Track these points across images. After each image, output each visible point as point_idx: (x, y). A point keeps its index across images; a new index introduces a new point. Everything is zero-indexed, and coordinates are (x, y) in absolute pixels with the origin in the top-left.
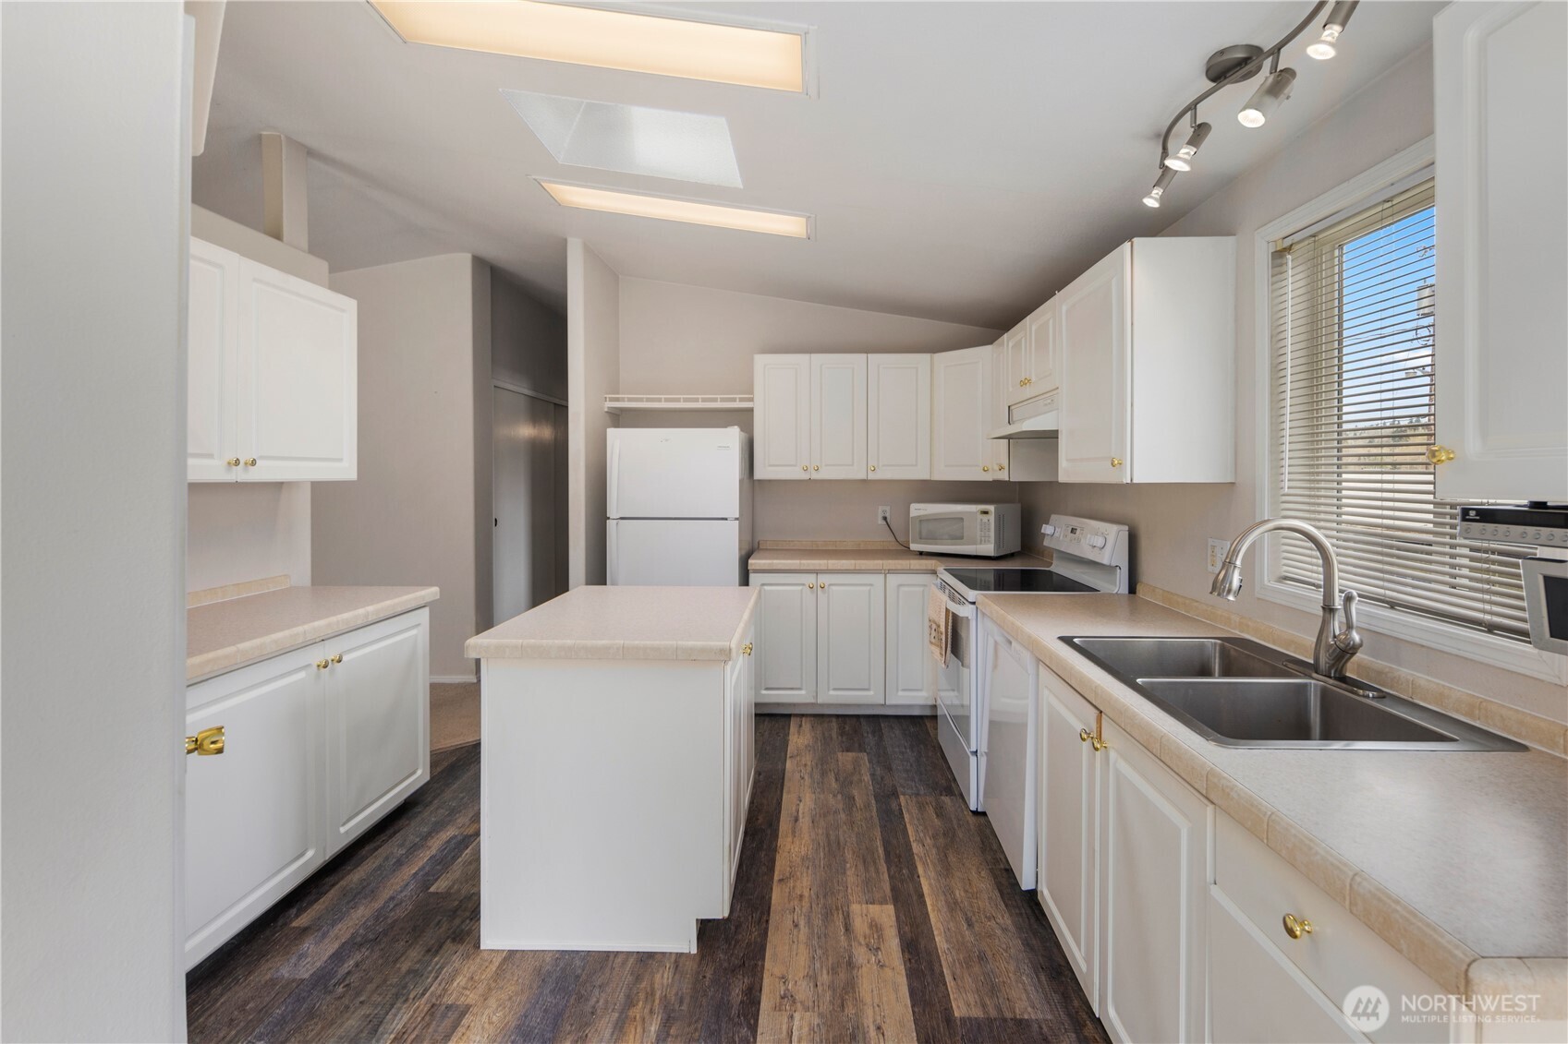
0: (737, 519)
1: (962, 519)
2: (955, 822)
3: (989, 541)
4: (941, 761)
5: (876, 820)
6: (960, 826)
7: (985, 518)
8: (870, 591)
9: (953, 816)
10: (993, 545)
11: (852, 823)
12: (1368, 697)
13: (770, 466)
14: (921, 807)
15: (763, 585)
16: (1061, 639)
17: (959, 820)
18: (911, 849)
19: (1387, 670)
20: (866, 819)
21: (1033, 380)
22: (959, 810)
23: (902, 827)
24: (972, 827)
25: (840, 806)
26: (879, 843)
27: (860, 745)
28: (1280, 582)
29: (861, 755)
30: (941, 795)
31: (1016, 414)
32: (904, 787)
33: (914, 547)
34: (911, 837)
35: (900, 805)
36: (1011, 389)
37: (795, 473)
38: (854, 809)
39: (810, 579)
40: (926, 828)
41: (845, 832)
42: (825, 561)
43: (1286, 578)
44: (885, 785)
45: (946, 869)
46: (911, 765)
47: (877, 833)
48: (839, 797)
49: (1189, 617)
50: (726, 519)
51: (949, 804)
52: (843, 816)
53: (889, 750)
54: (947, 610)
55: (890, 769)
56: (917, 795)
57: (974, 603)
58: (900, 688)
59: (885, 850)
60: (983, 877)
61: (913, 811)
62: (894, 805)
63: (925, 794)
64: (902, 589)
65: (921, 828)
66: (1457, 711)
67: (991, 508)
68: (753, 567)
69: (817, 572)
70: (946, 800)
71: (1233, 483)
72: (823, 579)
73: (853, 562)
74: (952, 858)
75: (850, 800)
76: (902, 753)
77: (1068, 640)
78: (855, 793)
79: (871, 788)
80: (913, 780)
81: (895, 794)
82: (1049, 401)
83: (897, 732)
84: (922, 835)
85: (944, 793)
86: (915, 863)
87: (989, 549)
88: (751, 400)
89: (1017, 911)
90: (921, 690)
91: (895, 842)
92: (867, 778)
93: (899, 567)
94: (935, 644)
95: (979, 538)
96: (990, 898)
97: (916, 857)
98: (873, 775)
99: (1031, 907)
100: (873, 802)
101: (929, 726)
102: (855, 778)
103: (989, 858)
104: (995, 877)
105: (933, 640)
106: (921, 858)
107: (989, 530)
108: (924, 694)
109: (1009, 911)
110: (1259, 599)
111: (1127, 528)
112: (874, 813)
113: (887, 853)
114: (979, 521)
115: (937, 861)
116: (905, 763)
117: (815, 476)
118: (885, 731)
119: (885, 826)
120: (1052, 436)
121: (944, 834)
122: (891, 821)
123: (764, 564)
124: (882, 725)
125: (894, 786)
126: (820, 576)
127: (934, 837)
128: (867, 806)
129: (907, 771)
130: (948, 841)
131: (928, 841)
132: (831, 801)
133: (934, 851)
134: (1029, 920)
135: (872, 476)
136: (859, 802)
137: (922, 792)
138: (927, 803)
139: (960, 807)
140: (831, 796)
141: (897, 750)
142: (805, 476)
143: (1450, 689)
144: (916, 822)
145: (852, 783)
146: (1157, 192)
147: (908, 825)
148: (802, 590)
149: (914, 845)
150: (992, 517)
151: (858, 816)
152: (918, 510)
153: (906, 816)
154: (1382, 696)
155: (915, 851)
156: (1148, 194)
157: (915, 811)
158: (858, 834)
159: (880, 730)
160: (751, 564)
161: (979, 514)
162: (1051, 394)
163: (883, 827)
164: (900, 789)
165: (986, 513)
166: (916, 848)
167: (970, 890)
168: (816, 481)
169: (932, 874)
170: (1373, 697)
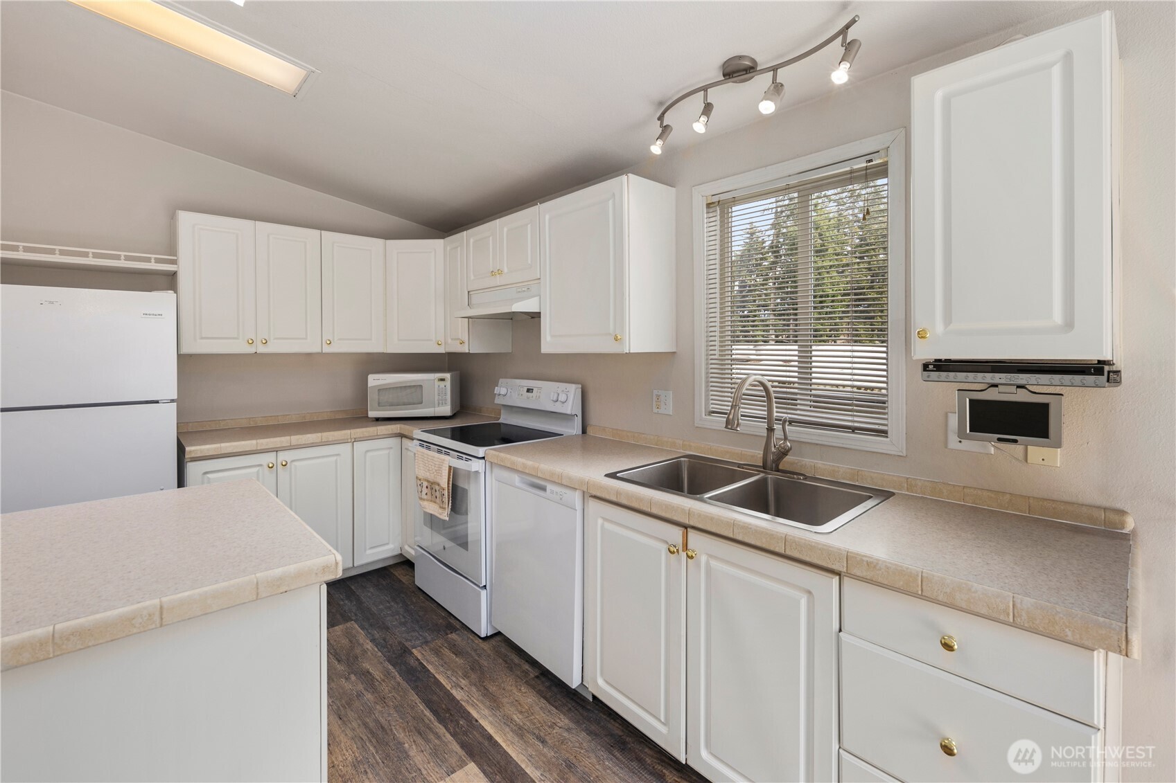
0: (172, 401)
1: (421, 386)
2: (473, 653)
3: (446, 404)
4: (428, 603)
5: (404, 684)
6: (479, 656)
7: (442, 384)
8: (336, 461)
9: (469, 650)
10: (449, 407)
11: (383, 699)
12: (800, 479)
13: (202, 338)
14: (437, 652)
15: (206, 473)
16: (607, 475)
17: (476, 650)
18: (454, 697)
19: (796, 461)
20: (394, 689)
21: (506, 270)
22: (469, 641)
23: (432, 680)
24: (489, 652)
25: (360, 687)
26: (422, 707)
27: (342, 616)
28: (710, 415)
29: (349, 625)
30: (447, 634)
31: (475, 299)
32: (410, 640)
33: (372, 414)
34: (446, 686)
35: (418, 660)
36: (472, 278)
37: (239, 347)
38: (377, 683)
39: (269, 458)
40: (453, 671)
41: (381, 712)
42: (288, 438)
43: (714, 412)
44: (391, 645)
45: (494, 702)
46: (404, 617)
47: (414, 697)
48: (353, 677)
49: (638, 445)
50: (157, 402)
51: (459, 639)
52: (369, 696)
53: (374, 609)
54: (450, 467)
55: (387, 629)
56: (426, 642)
57: (483, 458)
58: (368, 548)
59: (432, 710)
60: (525, 693)
61: (433, 660)
62: (412, 662)
63: (433, 640)
64: (369, 454)
65: (449, 673)
66: (844, 479)
67: (448, 376)
68: (193, 455)
69: (276, 450)
70: (453, 636)
71: (674, 353)
72: (283, 456)
73: (319, 435)
74: (492, 688)
75: (366, 676)
76: (389, 608)
77: (613, 476)
78: (366, 666)
79: (380, 654)
80: (414, 631)
81: (406, 651)
82: (525, 289)
83: (371, 590)
84: (454, 679)
85: (449, 632)
86: (466, 709)
87: (446, 410)
88: (174, 262)
89: (566, 708)
90: (388, 544)
91: (435, 698)
92: (369, 646)
93: (367, 434)
94: (427, 500)
95: (436, 402)
96: (541, 708)
97: (463, 703)
98: (373, 640)
99: (572, 699)
100: (390, 667)
101: (397, 574)
102: (358, 651)
103: (519, 673)
104: (533, 687)
105: (425, 497)
106: (467, 702)
107: (446, 394)
108: (391, 546)
109: (561, 711)
110: (697, 427)
111: (580, 386)
112: (399, 679)
113: (435, 712)
114: (436, 386)
115: (481, 698)
116: (397, 617)
117: (262, 349)
118: (359, 592)
119: (417, 687)
120: (536, 316)
121: (472, 669)
122: (418, 678)
123: (208, 450)
124: (353, 587)
125: (400, 643)
126: (280, 454)
127: (466, 676)
128: (387, 674)
129: (404, 624)
130: (477, 673)
131: (463, 682)
132: (348, 686)
133: (474, 689)
134: (578, 711)
135: (327, 349)
136: (377, 674)
137: (429, 638)
138: (440, 647)
139: (468, 638)
140: (343, 680)
141: (381, 607)
142: (251, 350)
143: (838, 467)
144: (442, 669)
145: (357, 657)
146: (659, 142)
147: (437, 676)
148: (258, 472)
149: (454, 692)
150: (448, 383)
151: (385, 688)
152: (375, 380)
153: (430, 667)
154: (806, 478)
155: (458, 697)
156: (654, 144)
157: (434, 659)
158: (395, 707)
159: (353, 593)
160: (190, 452)
161: (436, 381)
162: (529, 283)
163: (415, 688)
164: (408, 644)
165: (443, 380)
166: (458, 694)
167: (524, 710)
168: (262, 354)
169: (486, 712)
170: (803, 479)
